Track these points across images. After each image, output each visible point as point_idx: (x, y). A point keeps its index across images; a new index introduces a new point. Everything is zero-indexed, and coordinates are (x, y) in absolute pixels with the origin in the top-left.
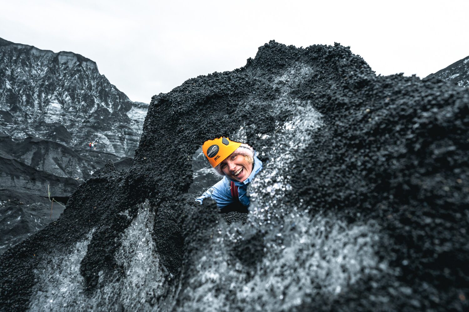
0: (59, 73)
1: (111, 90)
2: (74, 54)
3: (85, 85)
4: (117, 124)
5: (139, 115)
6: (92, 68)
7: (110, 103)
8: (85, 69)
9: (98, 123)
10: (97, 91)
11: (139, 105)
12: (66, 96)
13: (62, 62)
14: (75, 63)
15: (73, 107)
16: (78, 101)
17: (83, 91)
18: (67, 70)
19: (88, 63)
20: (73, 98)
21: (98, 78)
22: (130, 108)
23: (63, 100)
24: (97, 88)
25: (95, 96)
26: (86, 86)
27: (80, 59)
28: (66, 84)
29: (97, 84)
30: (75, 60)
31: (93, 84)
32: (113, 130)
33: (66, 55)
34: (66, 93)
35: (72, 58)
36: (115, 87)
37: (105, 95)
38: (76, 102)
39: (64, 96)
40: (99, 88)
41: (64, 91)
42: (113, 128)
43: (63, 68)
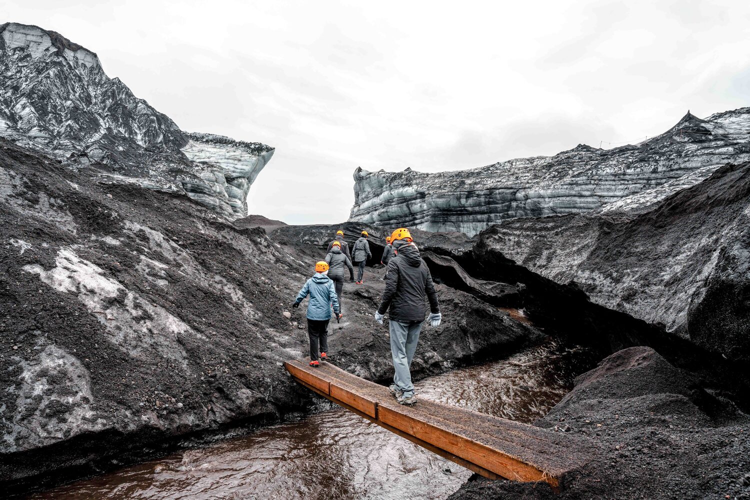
0: (6, 65)
1: (136, 107)
2: (42, 30)
3: (75, 92)
4: (162, 166)
5: (208, 154)
6: (89, 65)
7: (138, 131)
8: (71, 63)
9: (111, 157)
10: (105, 107)
11: (203, 137)
12: (24, 107)
13: (13, 46)
14: (47, 50)
15: (40, 126)
16: (55, 118)
17: (69, 102)
18: (27, 62)
19: (80, 55)
20: (42, 112)
21: (105, 83)
22: (186, 143)
23: (12, 114)
24: (103, 102)
25: (99, 114)
26: (77, 95)
27: (58, 42)
28: (24, 86)
29: (104, 94)
30: (47, 42)
31: (93, 94)
32: (156, 176)
33: (22, 31)
34: (24, 100)
35: (39, 40)
36: (144, 102)
37: (123, 113)
38: (50, 120)
39: (19, 106)
40: (109, 102)
41: (20, 97)
42: (151, 173)
43: (16, 56)
